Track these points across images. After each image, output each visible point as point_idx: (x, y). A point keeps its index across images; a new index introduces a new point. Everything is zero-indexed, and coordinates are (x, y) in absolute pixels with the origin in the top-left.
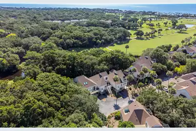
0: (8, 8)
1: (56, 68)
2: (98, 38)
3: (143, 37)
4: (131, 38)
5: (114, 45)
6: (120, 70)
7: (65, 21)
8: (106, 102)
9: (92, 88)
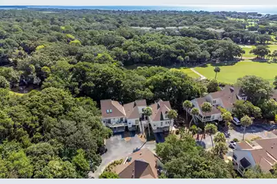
0: (105, 11)
1: (84, 84)
2: (181, 52)
3: (266, 57)
4: (243, 58)
5: (207, 66)
6: (167, 100)
7: (157, 28)
8: (127, 142)
9: (117, 119)
